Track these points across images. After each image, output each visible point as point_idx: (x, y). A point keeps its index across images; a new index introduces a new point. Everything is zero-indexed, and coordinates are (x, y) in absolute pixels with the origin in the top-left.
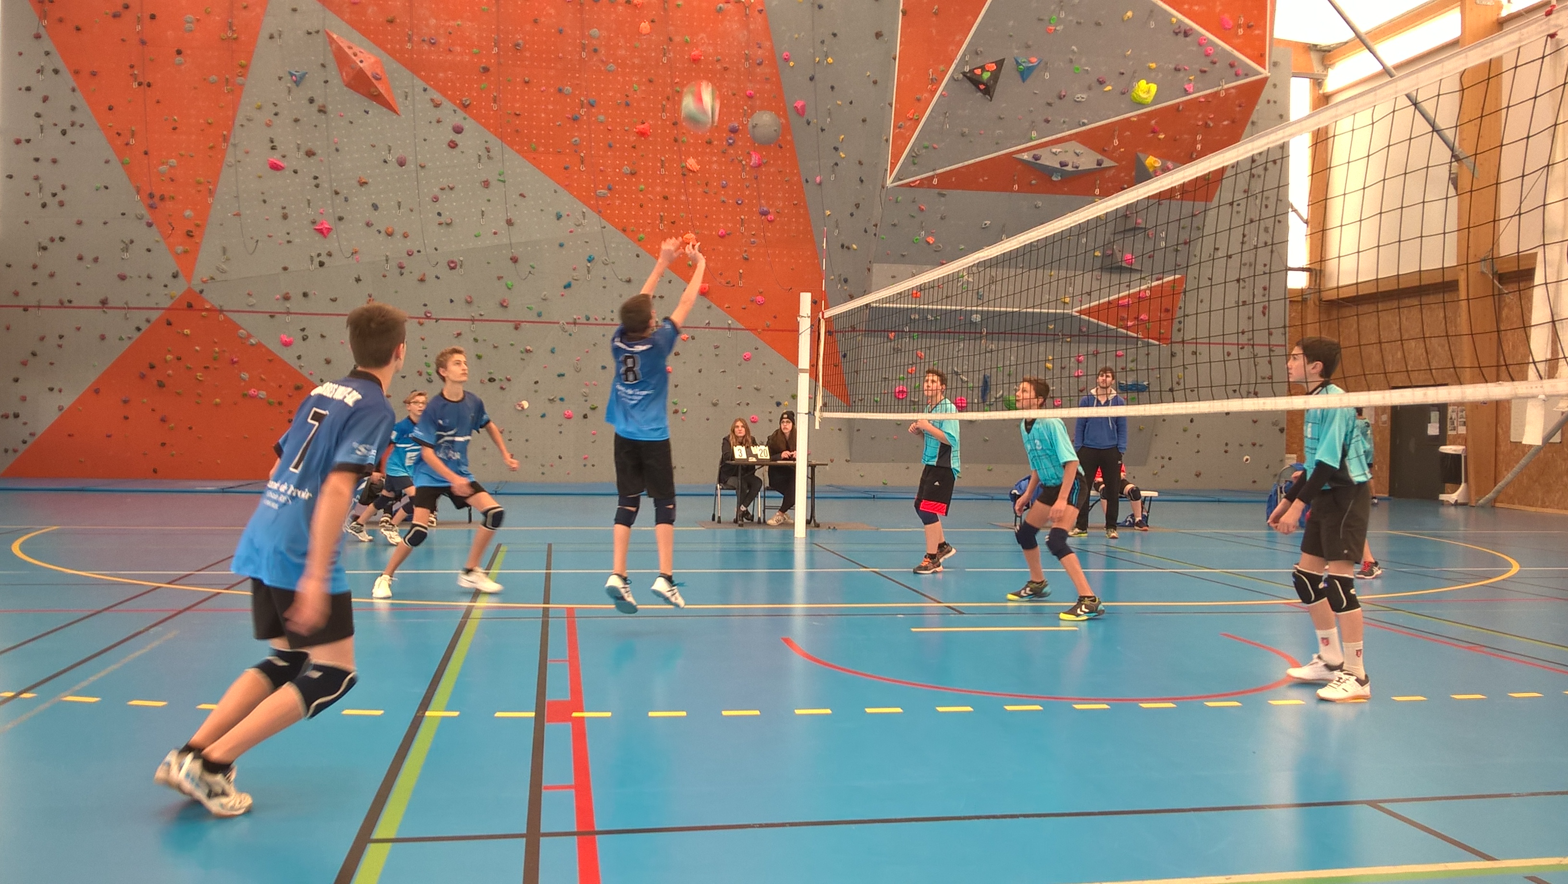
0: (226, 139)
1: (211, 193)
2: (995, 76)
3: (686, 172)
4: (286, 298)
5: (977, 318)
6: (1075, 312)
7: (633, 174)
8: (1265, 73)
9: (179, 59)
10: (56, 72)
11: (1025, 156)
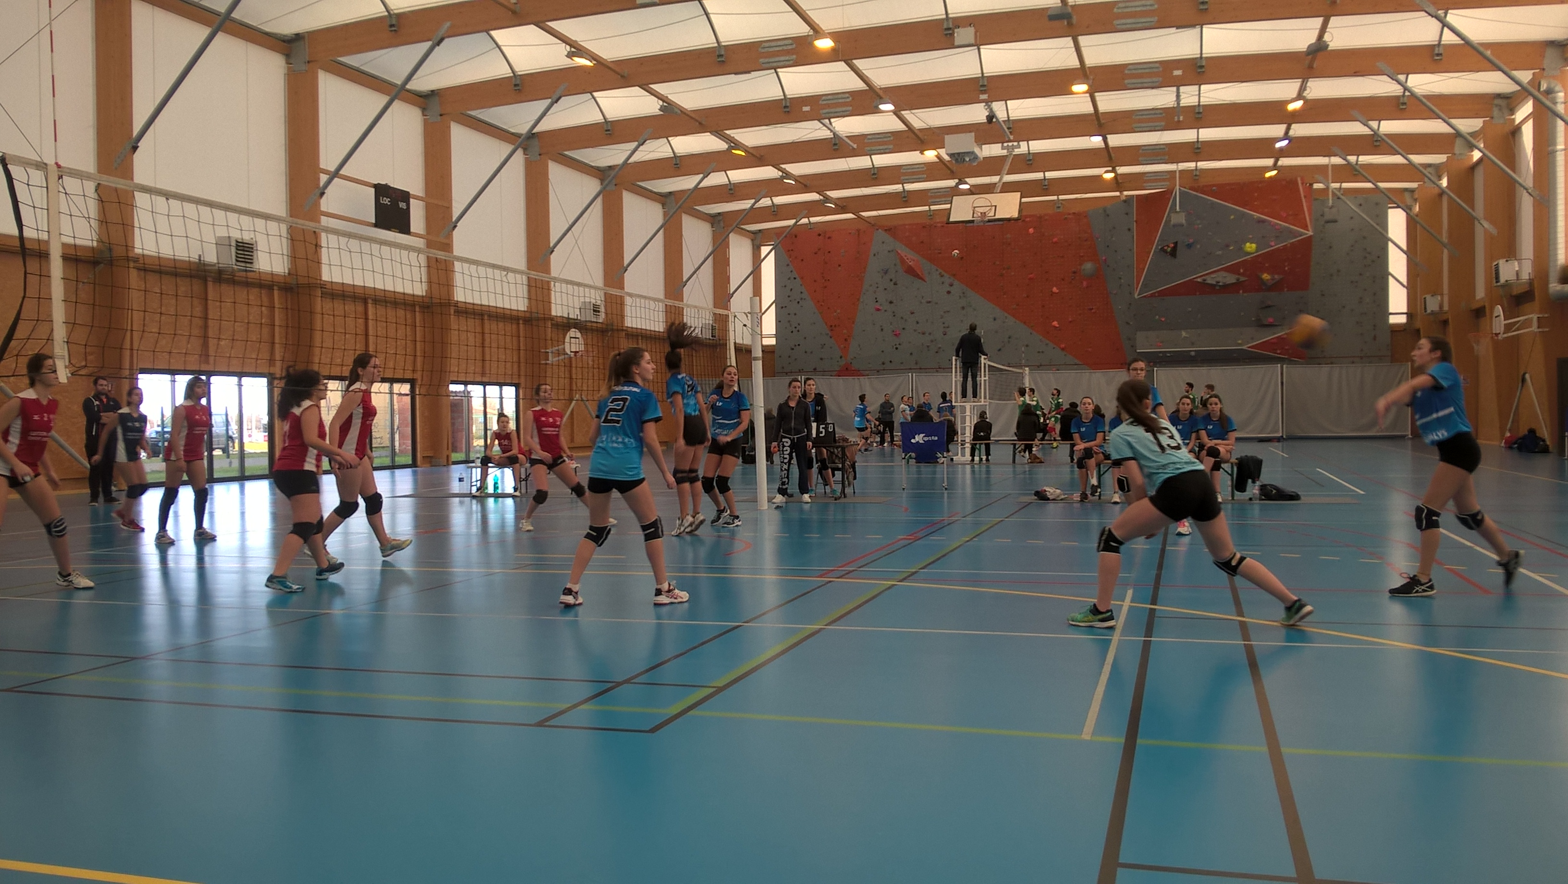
0: (858, 300)
1: (853, 323)
2: (1174, 249)
3: (1053, 293)
4: (883, 364)
5: (1193, 354)
6: (1244, 347)
7: (1028, 297)
8: (1310, 233)
9: (840, 268)
10: (795, 278)
11: (1199, 280)
